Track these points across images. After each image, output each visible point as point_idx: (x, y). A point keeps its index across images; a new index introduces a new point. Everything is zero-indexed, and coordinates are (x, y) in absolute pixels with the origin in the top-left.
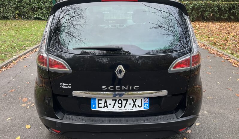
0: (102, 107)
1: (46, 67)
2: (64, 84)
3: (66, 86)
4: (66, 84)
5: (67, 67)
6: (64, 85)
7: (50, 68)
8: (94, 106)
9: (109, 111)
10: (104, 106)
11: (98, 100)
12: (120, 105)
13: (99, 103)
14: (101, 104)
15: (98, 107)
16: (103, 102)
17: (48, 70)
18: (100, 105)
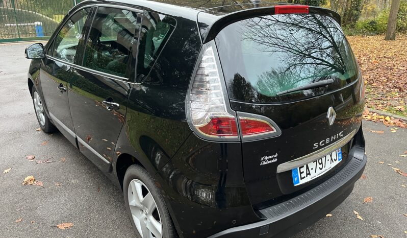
0: (304, 177)
1: (237, 137)
2: (267, 158)
3: (269, 160)
4: (270, 157)
5: (273, 128)
6: (266, 160)
7: (244, 137)
8: (296, 179)
9: (313, 179)
10: (307, 174)
11: (300, 168)
12: (321, 166)
13: (301, 173)
14: (303, 172)
15: (302, 179)
16: (304, 169)
17: (241, 141)
18: (303, 175)
